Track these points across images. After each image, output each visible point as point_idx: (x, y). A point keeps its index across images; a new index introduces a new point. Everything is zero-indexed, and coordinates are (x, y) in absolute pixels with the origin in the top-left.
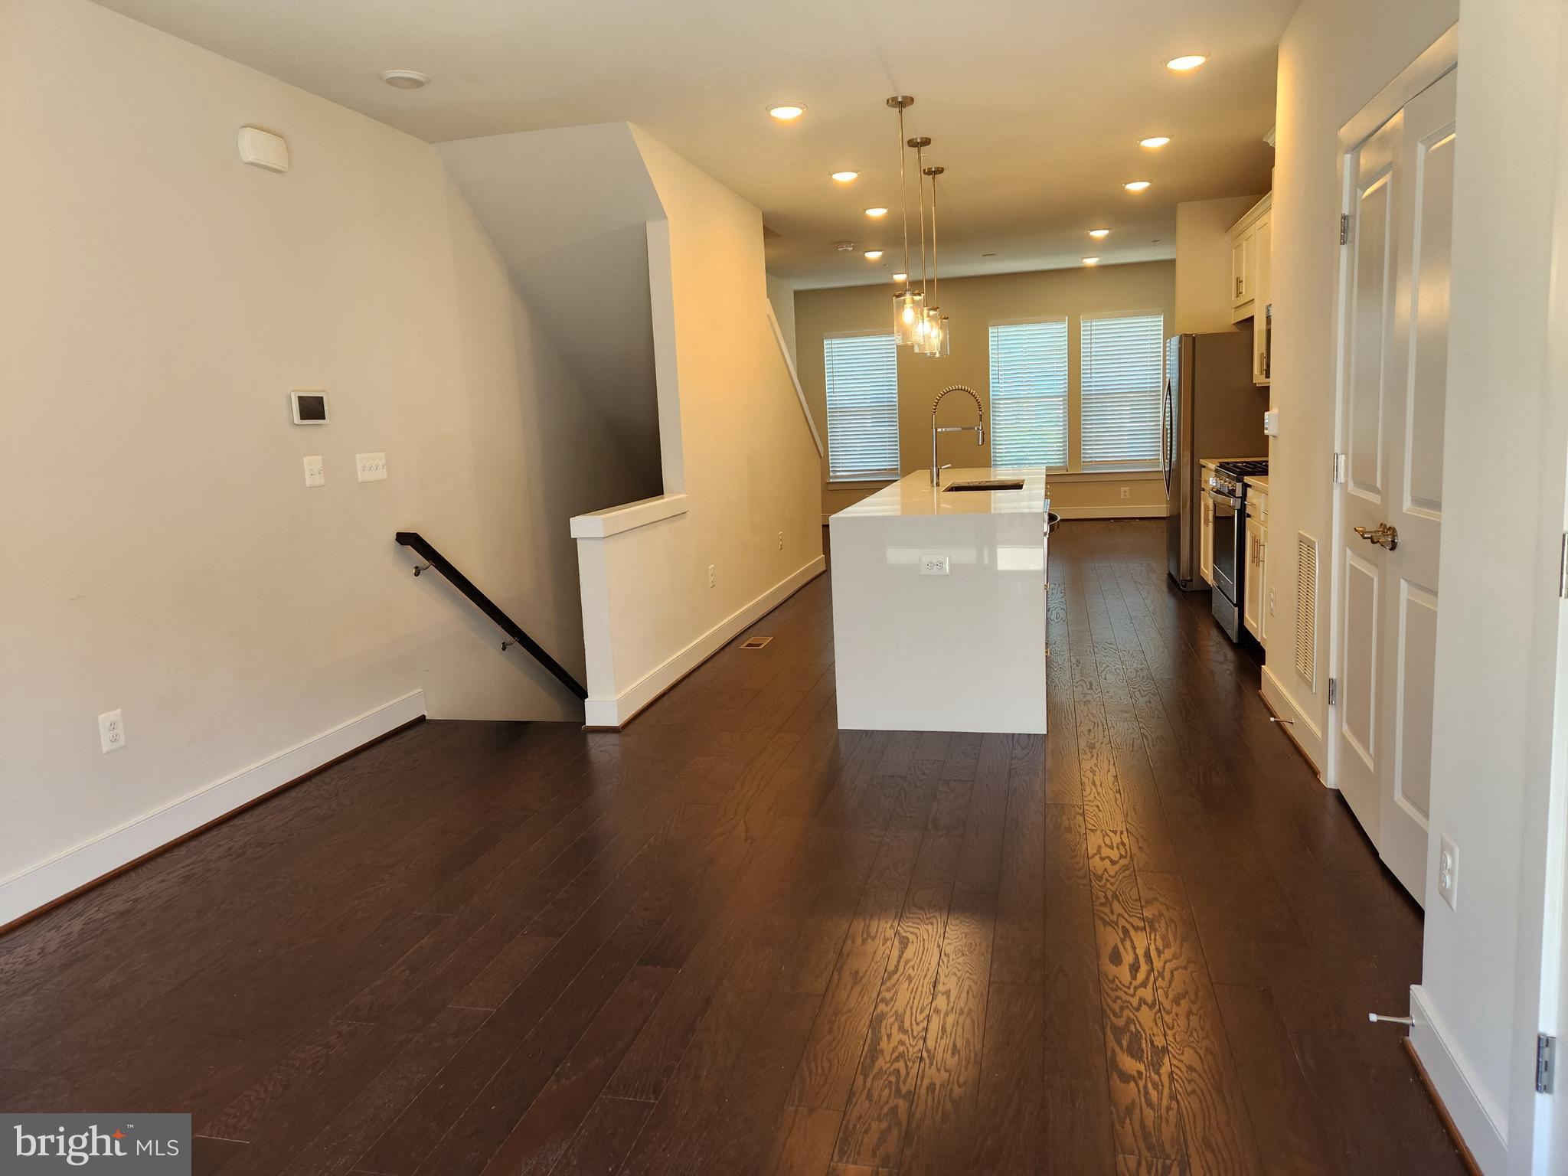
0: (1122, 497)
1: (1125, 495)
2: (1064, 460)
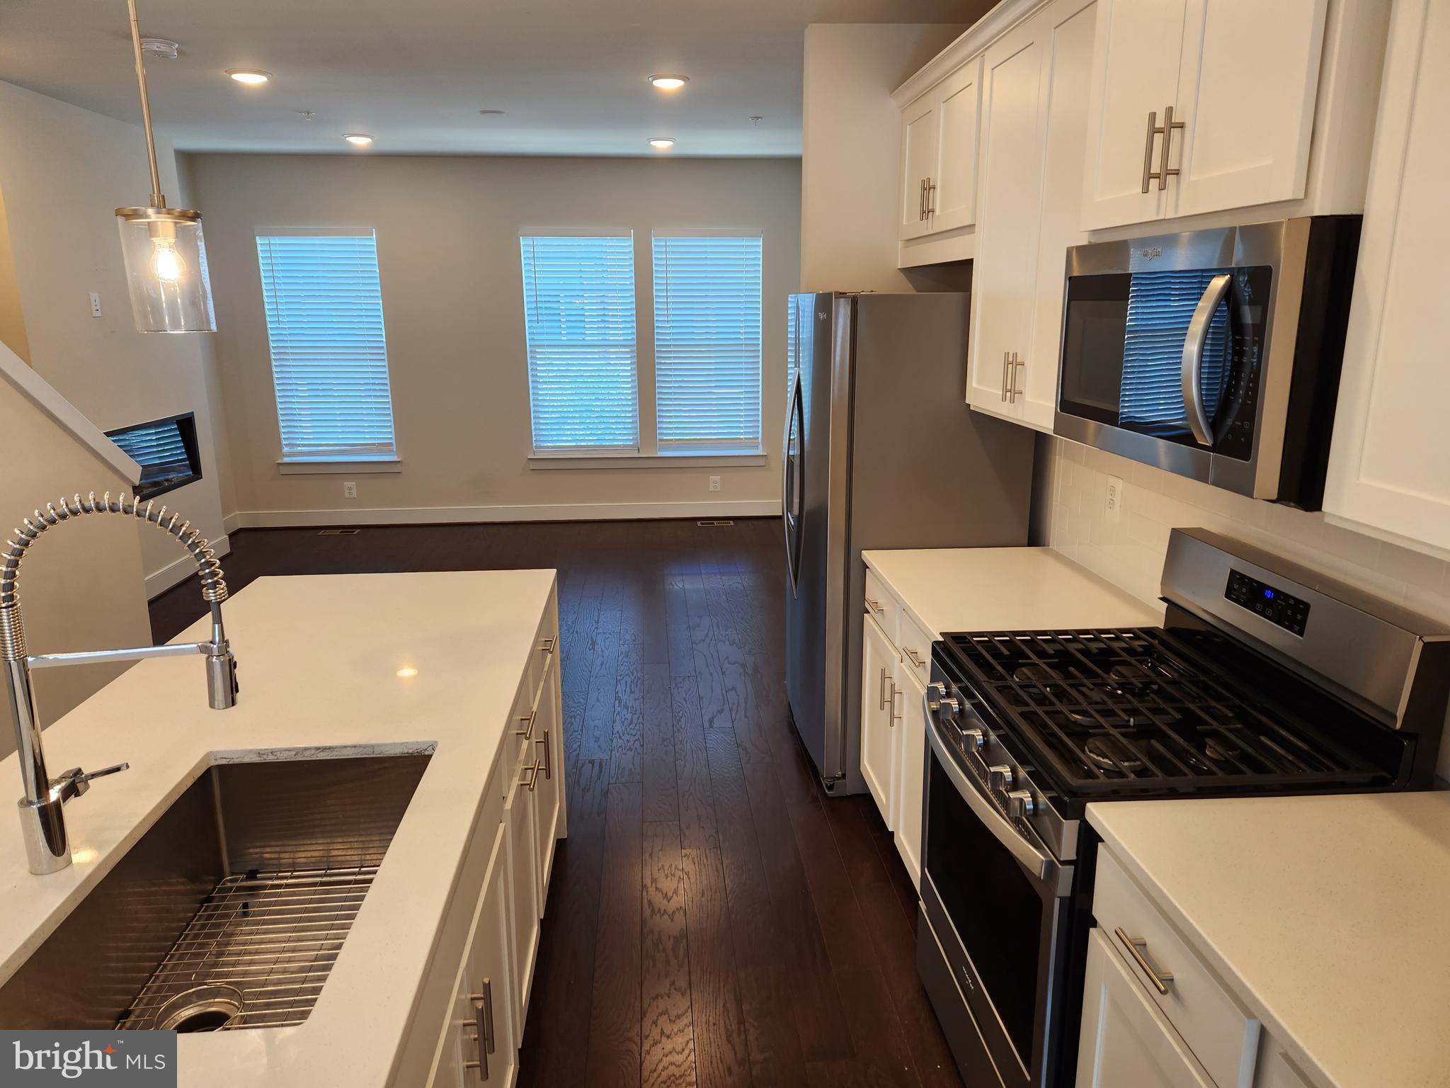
0: (711, 489)
1: (715, 487)
2: (635, 437)
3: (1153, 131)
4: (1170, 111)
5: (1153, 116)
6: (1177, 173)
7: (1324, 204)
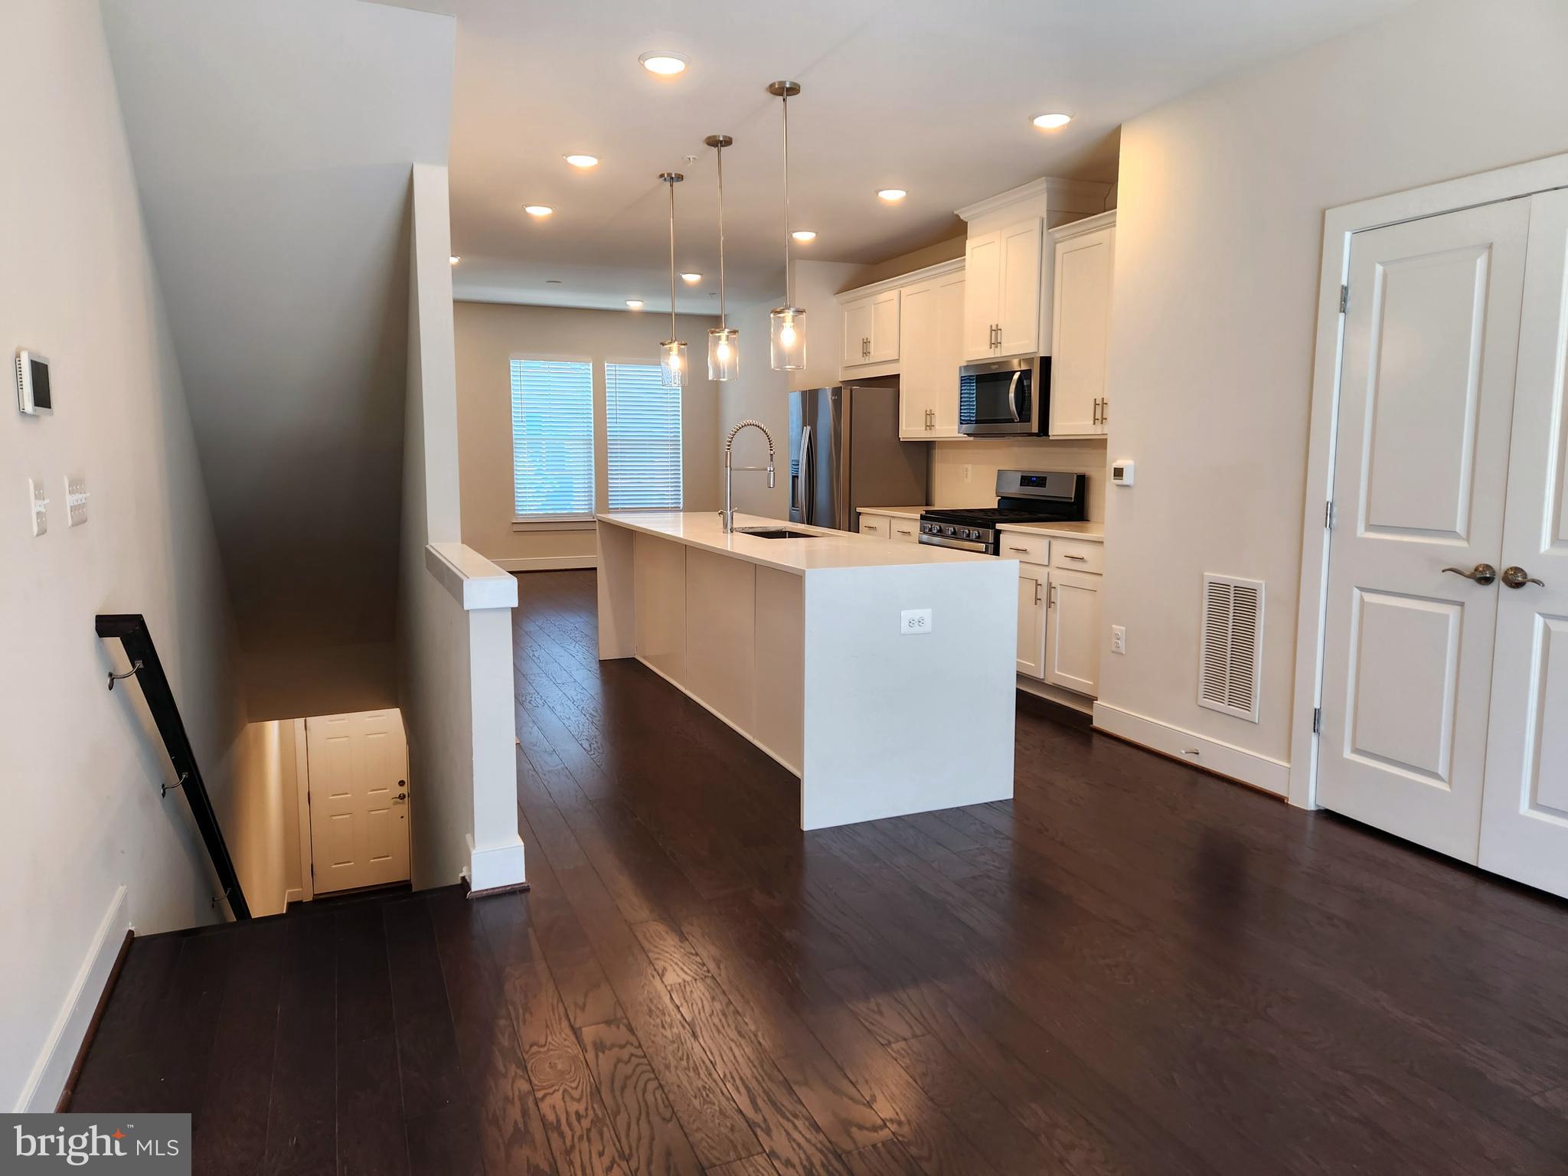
2: (590, 506)
3: (992, 330)
4: (997, 325)
5: (991, 326)
6: (1000, 343)
7: (1043, 354)
